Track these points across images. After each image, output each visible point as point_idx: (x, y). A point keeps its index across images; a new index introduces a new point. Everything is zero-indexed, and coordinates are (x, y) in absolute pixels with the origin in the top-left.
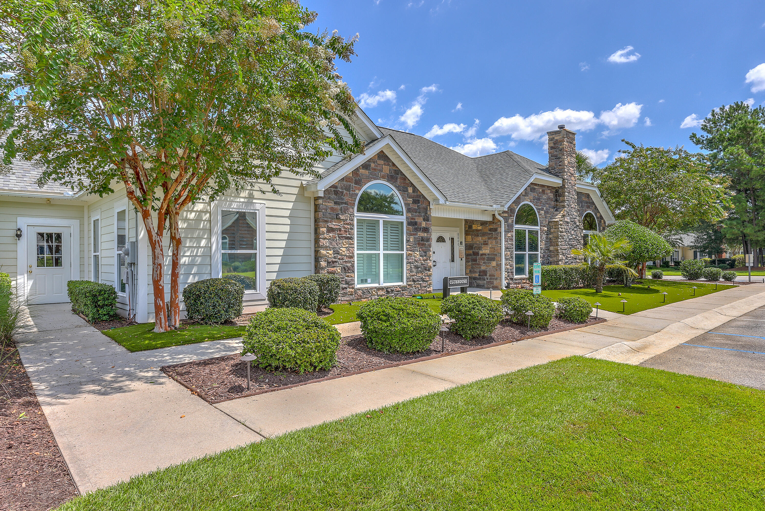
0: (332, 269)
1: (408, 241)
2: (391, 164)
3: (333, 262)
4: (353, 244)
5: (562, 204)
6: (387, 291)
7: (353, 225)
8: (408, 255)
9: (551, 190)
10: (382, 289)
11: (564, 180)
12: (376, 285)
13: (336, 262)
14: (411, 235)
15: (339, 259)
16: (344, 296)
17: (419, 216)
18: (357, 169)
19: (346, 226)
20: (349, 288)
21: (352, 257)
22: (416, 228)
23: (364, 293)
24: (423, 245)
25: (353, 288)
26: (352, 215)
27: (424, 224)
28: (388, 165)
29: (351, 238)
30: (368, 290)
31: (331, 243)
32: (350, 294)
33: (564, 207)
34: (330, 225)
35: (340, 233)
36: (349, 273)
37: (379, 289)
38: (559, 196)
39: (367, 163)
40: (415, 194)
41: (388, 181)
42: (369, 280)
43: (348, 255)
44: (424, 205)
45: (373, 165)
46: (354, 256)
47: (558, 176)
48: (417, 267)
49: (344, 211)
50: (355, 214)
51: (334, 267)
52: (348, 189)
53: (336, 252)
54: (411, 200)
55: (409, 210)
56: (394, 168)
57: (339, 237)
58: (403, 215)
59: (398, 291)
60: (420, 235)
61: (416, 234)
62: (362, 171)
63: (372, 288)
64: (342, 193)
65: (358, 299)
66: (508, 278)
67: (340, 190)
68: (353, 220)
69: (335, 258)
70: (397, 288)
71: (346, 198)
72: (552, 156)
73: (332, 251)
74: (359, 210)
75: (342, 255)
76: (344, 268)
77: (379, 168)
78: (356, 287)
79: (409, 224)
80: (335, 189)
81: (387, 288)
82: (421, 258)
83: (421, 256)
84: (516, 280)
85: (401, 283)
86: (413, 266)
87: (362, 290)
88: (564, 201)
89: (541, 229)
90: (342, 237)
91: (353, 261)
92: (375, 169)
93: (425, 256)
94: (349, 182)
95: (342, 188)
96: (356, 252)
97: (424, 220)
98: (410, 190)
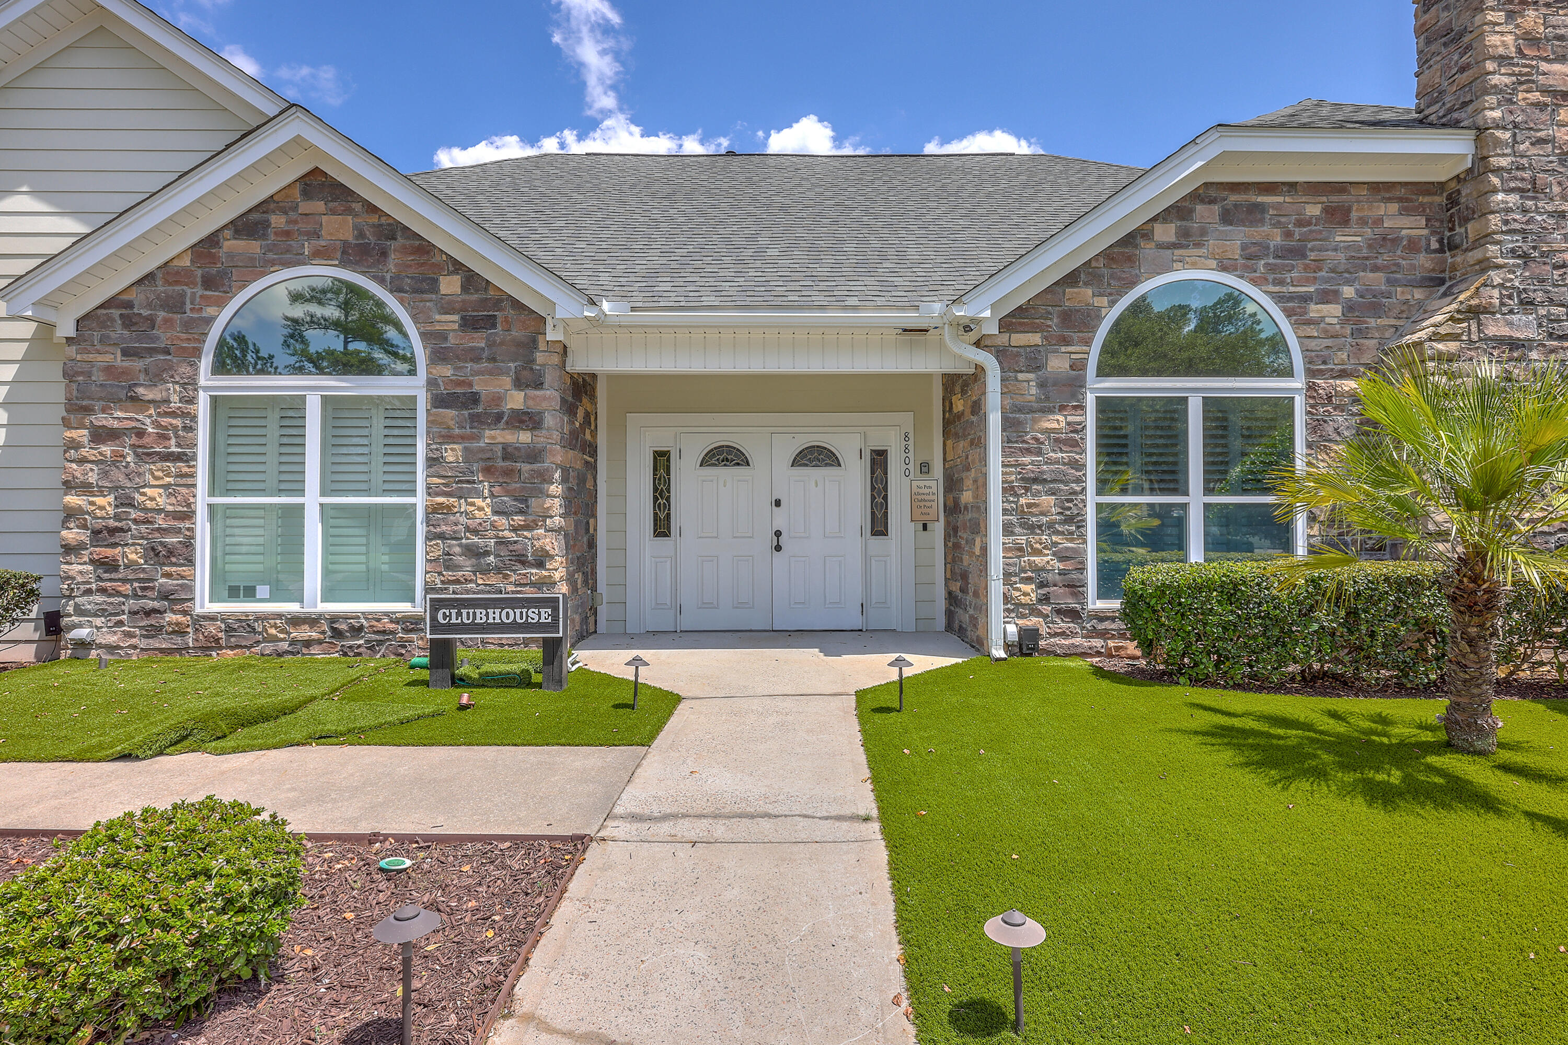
0: (109, 552)
1: (432, 462)
2: (357, 207)
3: (113, 531)
4: (192, 475)
5: (1477, 254)
6: (334, 630)
7: (194, 418)
8: (433, 511)
9: (1400, 200)
10: (312, 621)
11: (1481, 131)
12: (292, 607)
13: (121, 530)
14: (449, 438)
15: (135, 521)
16: (153, 637)
17: (491, 374)
18: (212, 240)
19: (165, 421)
20: (174, 612)
21: (188, 515)
22: (478, 415)
23: (229, 630)
24: (508, 473)
25: (185, 613)
26: (191, 383)
27: (516, 400)
28: (349, 211)
29: (186, 458)
30: (247, 624)
31: (105, 474)
32: (174, 632)
33: (1485, 265)
34: (102, 420)
35: (140, 442)
36: (175, 565)
37: (296, 621)
38: (1465, 220)
39: (255, 216)
40: (475, 297)
41: (343, 264)
42: (263, 591)
43: (170, 508)
44: (517, 333)
45: (277, 221)
46: (194, 512)
47: (1455, 124)
48: (474, 552)
49: (156, 377)
50: (202, 382)
51: (114, 545)
52: (175, 305)
53: (125, 502)
54: (456, 318)
55: (438, 356)
56: (374, 219)
57: (137, 455)
58: (412, 372)
59: (384, 632)
60: (493, 438)
61: (478, 438)
62: (230, 245)
63: (262, 618)
64: (151, 322)
65: (203, 648)
66: (1046, 609)
67: (145, 313)
68: (192, 401)
69: (117, 517)
70: (378, 620)
71: (164, 337)
72: (1428, 42)
73: (111, 498)
74: (220, 368)
75: (146, 510)
76: (153, 549)
77: (303, 226)
78: (198, 610)
79: (439, 401)
80: (124, 311)
81: (334, 619)
82: (502, 521)
83: (496, 513)
84: (1102, 620)
85: (403, 607)
86: (457, 550)
87: (223, 620)
88: (1486, 238)
89: (1311, 387)
90: (148, 454)
91: (188, 529)
92: (287, 234)
93: (521, 512)
94: (177, 283)
95: (149, 305)
96: (202, 500)
97: (519, 384)
98: (450, 285)
